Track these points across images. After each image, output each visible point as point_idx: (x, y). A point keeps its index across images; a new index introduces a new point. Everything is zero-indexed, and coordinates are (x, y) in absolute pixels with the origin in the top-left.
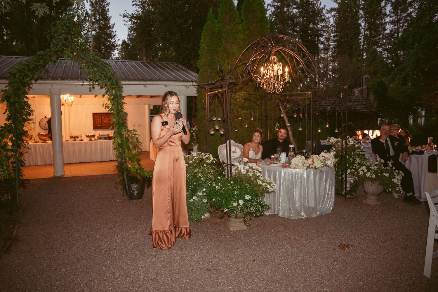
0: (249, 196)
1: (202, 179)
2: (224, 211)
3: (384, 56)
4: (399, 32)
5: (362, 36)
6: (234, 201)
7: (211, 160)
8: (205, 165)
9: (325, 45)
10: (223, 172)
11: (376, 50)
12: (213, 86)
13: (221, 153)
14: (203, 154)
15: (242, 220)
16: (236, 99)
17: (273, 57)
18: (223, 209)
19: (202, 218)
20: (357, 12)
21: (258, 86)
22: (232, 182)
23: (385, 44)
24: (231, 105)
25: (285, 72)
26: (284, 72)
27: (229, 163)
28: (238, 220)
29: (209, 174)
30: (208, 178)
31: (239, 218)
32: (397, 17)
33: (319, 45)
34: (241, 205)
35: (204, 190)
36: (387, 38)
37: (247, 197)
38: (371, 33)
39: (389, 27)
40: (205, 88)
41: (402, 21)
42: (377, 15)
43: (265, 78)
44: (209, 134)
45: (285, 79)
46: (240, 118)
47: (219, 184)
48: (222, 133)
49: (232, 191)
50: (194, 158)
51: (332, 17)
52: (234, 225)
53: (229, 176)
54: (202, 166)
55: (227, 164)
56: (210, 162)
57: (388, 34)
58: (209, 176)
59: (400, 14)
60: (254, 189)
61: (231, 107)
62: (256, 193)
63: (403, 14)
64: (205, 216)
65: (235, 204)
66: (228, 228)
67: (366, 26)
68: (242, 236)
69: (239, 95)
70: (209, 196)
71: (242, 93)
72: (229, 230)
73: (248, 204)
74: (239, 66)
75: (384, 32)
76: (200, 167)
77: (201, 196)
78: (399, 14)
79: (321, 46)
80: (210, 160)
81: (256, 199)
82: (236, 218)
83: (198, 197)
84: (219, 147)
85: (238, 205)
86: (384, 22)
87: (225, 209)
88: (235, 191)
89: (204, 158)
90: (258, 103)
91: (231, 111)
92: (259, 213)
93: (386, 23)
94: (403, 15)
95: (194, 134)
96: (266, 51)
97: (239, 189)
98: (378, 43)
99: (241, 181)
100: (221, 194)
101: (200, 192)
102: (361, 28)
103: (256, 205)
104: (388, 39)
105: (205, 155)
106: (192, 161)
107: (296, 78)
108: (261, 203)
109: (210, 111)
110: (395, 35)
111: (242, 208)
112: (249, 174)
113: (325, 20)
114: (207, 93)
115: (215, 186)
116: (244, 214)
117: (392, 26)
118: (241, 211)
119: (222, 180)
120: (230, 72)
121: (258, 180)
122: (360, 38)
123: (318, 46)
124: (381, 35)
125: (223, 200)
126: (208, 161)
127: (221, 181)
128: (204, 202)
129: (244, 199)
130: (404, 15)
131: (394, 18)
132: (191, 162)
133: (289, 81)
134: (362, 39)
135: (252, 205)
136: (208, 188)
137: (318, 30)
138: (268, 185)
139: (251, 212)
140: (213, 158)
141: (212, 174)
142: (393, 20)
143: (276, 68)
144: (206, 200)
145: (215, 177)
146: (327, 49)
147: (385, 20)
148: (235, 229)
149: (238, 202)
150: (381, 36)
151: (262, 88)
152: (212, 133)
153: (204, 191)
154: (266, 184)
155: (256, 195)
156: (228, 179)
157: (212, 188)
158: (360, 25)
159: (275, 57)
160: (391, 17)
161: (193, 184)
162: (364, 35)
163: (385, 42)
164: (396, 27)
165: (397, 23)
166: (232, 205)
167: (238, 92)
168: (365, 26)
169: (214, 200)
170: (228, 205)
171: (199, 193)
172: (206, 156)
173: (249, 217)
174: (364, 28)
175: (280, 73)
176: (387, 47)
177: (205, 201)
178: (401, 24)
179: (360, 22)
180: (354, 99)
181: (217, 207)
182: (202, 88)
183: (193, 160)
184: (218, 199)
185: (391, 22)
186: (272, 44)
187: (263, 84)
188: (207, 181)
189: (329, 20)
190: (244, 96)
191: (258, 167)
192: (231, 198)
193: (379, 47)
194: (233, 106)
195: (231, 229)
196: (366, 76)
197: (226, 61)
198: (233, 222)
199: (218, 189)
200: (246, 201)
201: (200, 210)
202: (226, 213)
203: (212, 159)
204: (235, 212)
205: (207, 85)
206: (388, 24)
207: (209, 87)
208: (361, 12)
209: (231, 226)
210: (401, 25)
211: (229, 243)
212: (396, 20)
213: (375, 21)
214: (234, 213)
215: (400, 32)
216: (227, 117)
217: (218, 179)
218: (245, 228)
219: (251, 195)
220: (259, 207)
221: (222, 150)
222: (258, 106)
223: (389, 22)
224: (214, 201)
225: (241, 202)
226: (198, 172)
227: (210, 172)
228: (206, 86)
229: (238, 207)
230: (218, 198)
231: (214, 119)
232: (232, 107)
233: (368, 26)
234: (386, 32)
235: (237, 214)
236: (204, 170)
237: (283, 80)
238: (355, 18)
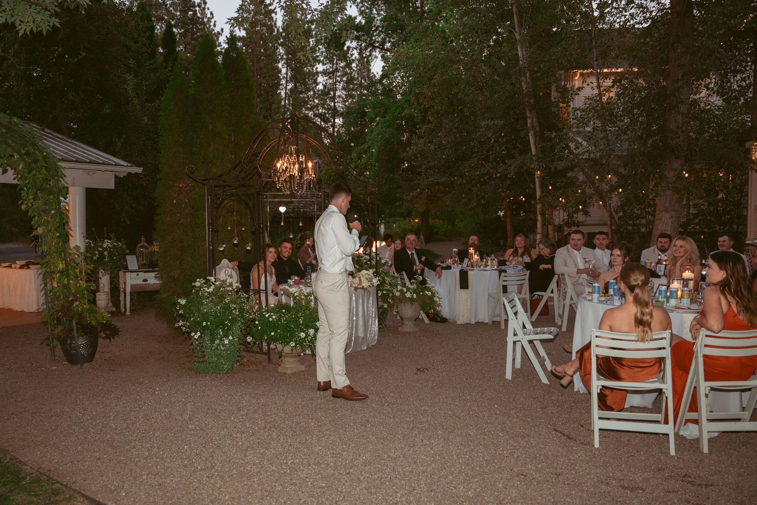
20: (276, 49)
32: (333, 65)
38: (296, 87)
41: (339, 74)
59: (336, 62)
63: (340, 62)
67: (289, 74)
75: (315, 87)
78: (335, 62)
93: (317, 73)
94: (340, 64)
102: (281, 76)
110: (330, 94)
117: (325, 78)
122: (280, 91)
124: (311, 91)
130: (342, 64)
131: (328, 67)
134: (283, 94)
142: (327, 70)
147: (315, 69)
150: (311, 93)
158: (279, 70)
160: (324, 64)
162: (286, 88)
164: (331, 81)
168: (287, 74)
174: (285, 76)
176: (320, 111)
178: (337, 78)
179: (280, 65)
185: (324, 73)
193: (307, 109)
206: (320, 75)
208: (281, 49)
210: (339, 79)
212: (331, 70)
213: (301, 67)
223: (321, 73)
233: (291, 74)
238: (273, 59)
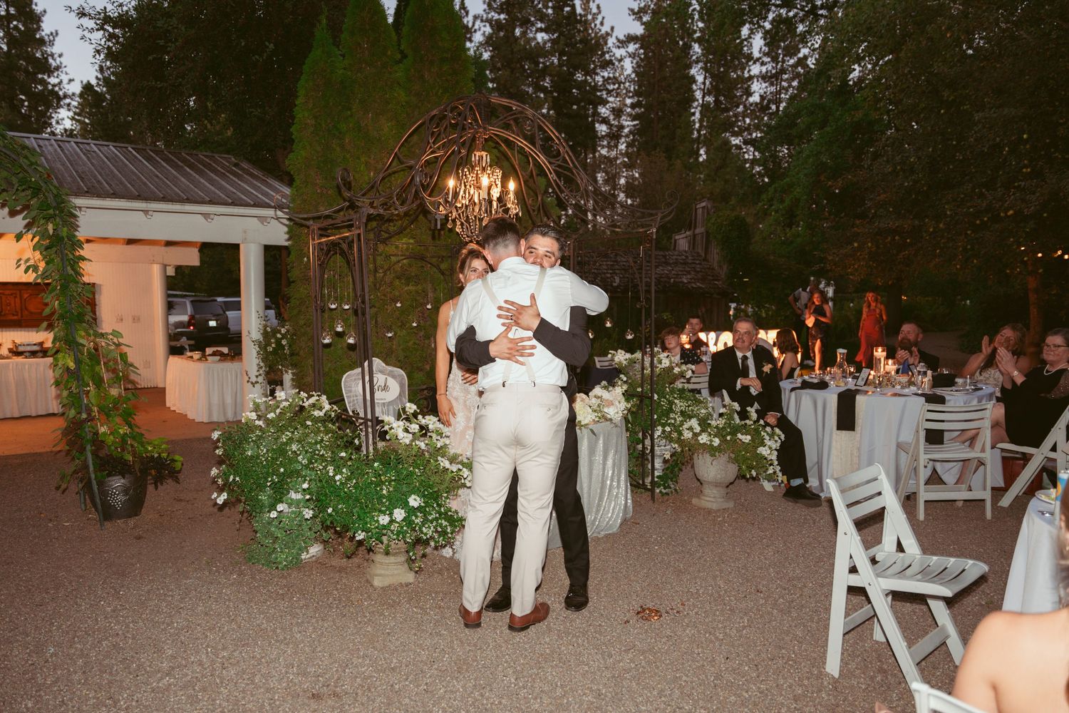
0: (418, 499)
1: (300, 458)
2: (357, 539)
3: (746, 156)
4: (780, 102)
5: (696, 108)
6: (380, 511)
7: (324, 411)
8: (309, 423)
9: (612, 125)
10: (354, 439)
11: (727, 142)
12: (330, 221)
13: (351, 391)
14: (303, 394)
15: (402, 558)
16: (388, 257)
17: (478, 154)
18: (354, 533)
19: (303, 557)
20: (688, 47)
21: (439, 227)
22: (376, 465)
23: (748, 129)
24: (376, 271)
25: (507, 193)
26: (504, 191)
27: (369, 417)
28: (392, 559)
29: (319, 446)
30: (315, 454)
31: (395, 554)
32: (777, 64)
33: (597, 125)
34: (398, 520)
35: (305, 486)
36: (753, 115)
37: (414, 501)
38: (717, 101)
39: (758, 89)
40: (308, 227)
41: (786, 76)
42: (733, 58)
43: (459, 205)
44: (321, 345)
45: (509, 209)
46: (399, 305)
47: (344, 470)
48: (351, 341)
49: (376, 486)
50: (281, 406)
51: (630, 56)
52: (383, 572)
53: (371, 448)
54: (302, 425)
55: (366, 420)
56: (322, 414)
57: (757, 104)
58: (320, 451)
59: (783, 58)
60: (432, 479)
61: (375, 276)
62: (436, 489)
63: (789, 58)
64: (310, 551)
65: (384, 520)
66: (367, 580)
67: (708, 83)
68: (404, 598)
69: (397, 247)
70: (318, 502)
71: (404, 243)
72: (372, 586)
73: (417, 517)
74: (394, 173)
75: (747, 99)
76: (296, 429)
77: (298, 501)
78: (780, 59)
79: (602, 129)
80: (321, 409)
81: (435, 505)
82: (387, 553)
83: (290, 505)
84: (345, 376)
85: (392, 521)
86: (746, 75)
87: (360, 532)
88: (384, 487)
89: (306, 404)
90: (443, 266)
91: (375, 286)
92: (443, 540)
93: (751, 78)
94: (788, 61)
95: (284, 342)
96: (461, 137)
97: (394, 480)
98: (733, 125)
99: (399, 461)
100: (349, 496)
101: (296, 492)
102: (694, 87)
103: (436, 519)
104: (757, 117)
105: (308, 399)
106: (275, 413)
107: (533, 206)
108: (449, 513)
109: (322, 286)
110: (770, 108)
111: (402, 527)
112: (417, 442)
113: (613, 64)
114: (313, 239)
115: (334, 476)
116: (406, 543)
117: (764, 85)
118: (398, 536)
119: (351, 459)
120: (372, 187)
121: (439, 458)
122: (693, 110)
123: (594, 128)
124: (741, 107)
125: (354, 511)
126: (317, 413)
127: (349, 463)
128: (307, 517)
129: (405, 505)
130: (792, 62)
131: (770, 68)
132: (270, 416)
133: (517, 214)
134: (698, 115)
135: (425, 520)
136: (315, 481)
137: (595, 88)
138: (464, 469)
139: (425, 538)
140: (330, 404)
141: (327, 446)
142: (767, 72)
143: (485, 181)
144: (311, 512)
145: (333, 452)
146: (614, 136)
147: (749, 72)
148: (386, 582)
149: (391, 514)
150: (741, 109)
151: (451, 230)
152: (327, 341)
153: (304, 490)
154: (461, 467)
155: (436, 496)
156: (367, 457)
157: (326, 482)
158: (693, 80)
159: (484, 154)
160: (763, 64)
161: (276, 472)
162: (702, 106)
163: (749, 124)
164: (773, 89)
165: (777, 80)
166: (378, 521)
167: (393, 239)
168: (704, 83)
169: (330, 510)
170: (366, 523)
171: (293, 495)
172: (312, 400)
173: (420, 550)
174: (702, 87)
175: (496, 193)
176: (754, 135)
177: (308, 514)
179: (693, 71)
180: (674, 257)
181: (338, 529)
182: (302, 225)
183: (278, 411)
184: (342, 508)
185: (764, 77)
186: (476, 121)
187: (454, 221)
188: (313, 463)
189: (622, 63)
190: (407, 249)
191: (441, 426)
192: (373, 505)
193: (735, 134)
194: (380, 275)
195: (377, 582)
196: (704, 204)
197: (363, 159)
198: (381, 564)
199: (341, 483)
200: (412, 511)
201: (297, 537)
202: (360, 543)
203: (327, 407)
204: (385, 539)
205: (314, 218)
206: (755, 80)
207: (319, 226)
208: (696, 48)
209: (376, 575)
210: (785, 84)
211: (369, 620)
212: (774, 71)
213: (726, 72)
214: (382, 543)
215: (782, 102)
216: (363, 302)
217: (342, 458)
218: (410, 577)
219: (424, 496)
220: (444, 523)
221: (352, 385)
222: (443, 274)
223: (758, 77)
224: (330, 515)
225: (399, 514)
226: (291, 440)
227: (322, 440)
228: (311, 222)
229: (392, 527)
230: (340, 507)
231: (333, 306)
232: (378, 275)
233: (711, 83)
234: (751, 100)
235: (388, 546)
236: (307, 435)
237: (503, 211)
238: (684, 61)
